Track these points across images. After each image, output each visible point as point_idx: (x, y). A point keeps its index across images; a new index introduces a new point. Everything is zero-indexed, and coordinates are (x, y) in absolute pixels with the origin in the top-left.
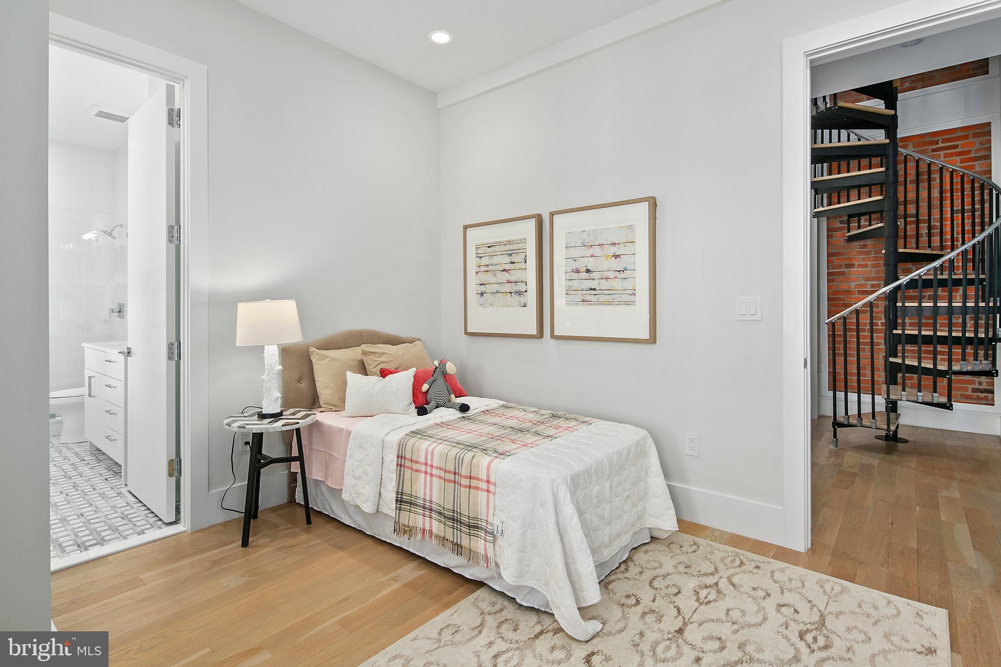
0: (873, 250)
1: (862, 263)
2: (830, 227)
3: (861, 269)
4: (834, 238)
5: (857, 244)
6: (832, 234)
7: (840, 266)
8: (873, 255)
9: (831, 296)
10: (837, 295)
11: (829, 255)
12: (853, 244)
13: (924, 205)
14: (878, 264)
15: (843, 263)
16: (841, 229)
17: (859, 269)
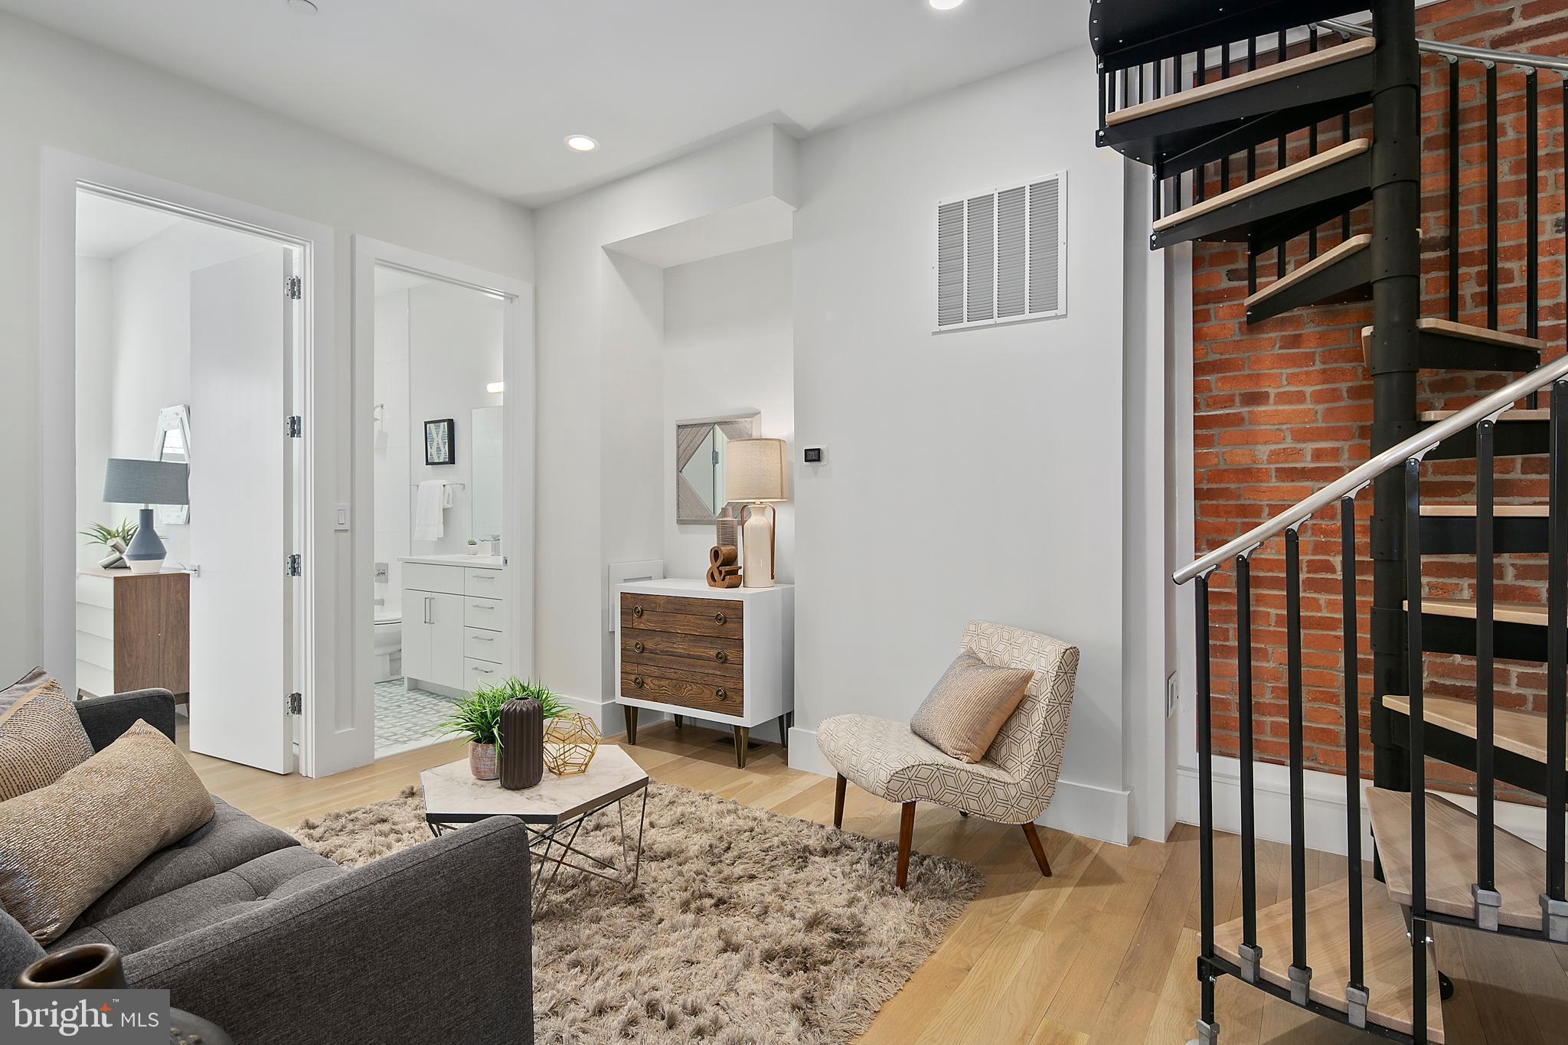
0: (1321, 349)
1: (1287, 389)
2: (1203, 289)
3: (1287, 407)
4: (1213, 322)
5: (1273, 335)
6: (1208, 311)
7: (1229, 401)
8: (1318, 366)
9: (1205, 486)
10: (1221, 482)
11: (1198, 369)
12: (1265, 336)
13: (1471, 210)
14: (1334, 390)
15: (1238, 391)
16: (1230, 294)
17: (1280, 408)
